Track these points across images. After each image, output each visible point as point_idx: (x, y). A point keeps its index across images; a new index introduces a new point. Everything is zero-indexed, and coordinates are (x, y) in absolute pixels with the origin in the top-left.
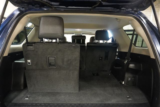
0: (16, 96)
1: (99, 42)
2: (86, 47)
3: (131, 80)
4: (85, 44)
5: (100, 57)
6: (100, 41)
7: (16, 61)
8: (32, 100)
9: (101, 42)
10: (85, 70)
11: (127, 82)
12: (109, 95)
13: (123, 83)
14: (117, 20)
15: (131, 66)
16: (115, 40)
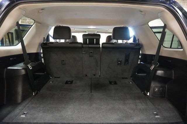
0: (9, 112)
1: (118, 42)
2: (101, 49)
3: (158, 90)
4: (100, 44)
5: (119, 62)
6: (118, 40)
7: (9, 68)
8: (29, 117)
9: (120, 41)
10: (100, 77)
11: (154, 94)
12: (130, 111)
13: (148, 94)
14: (141, 13)
15: (160, 72)
16: (137, 40)
